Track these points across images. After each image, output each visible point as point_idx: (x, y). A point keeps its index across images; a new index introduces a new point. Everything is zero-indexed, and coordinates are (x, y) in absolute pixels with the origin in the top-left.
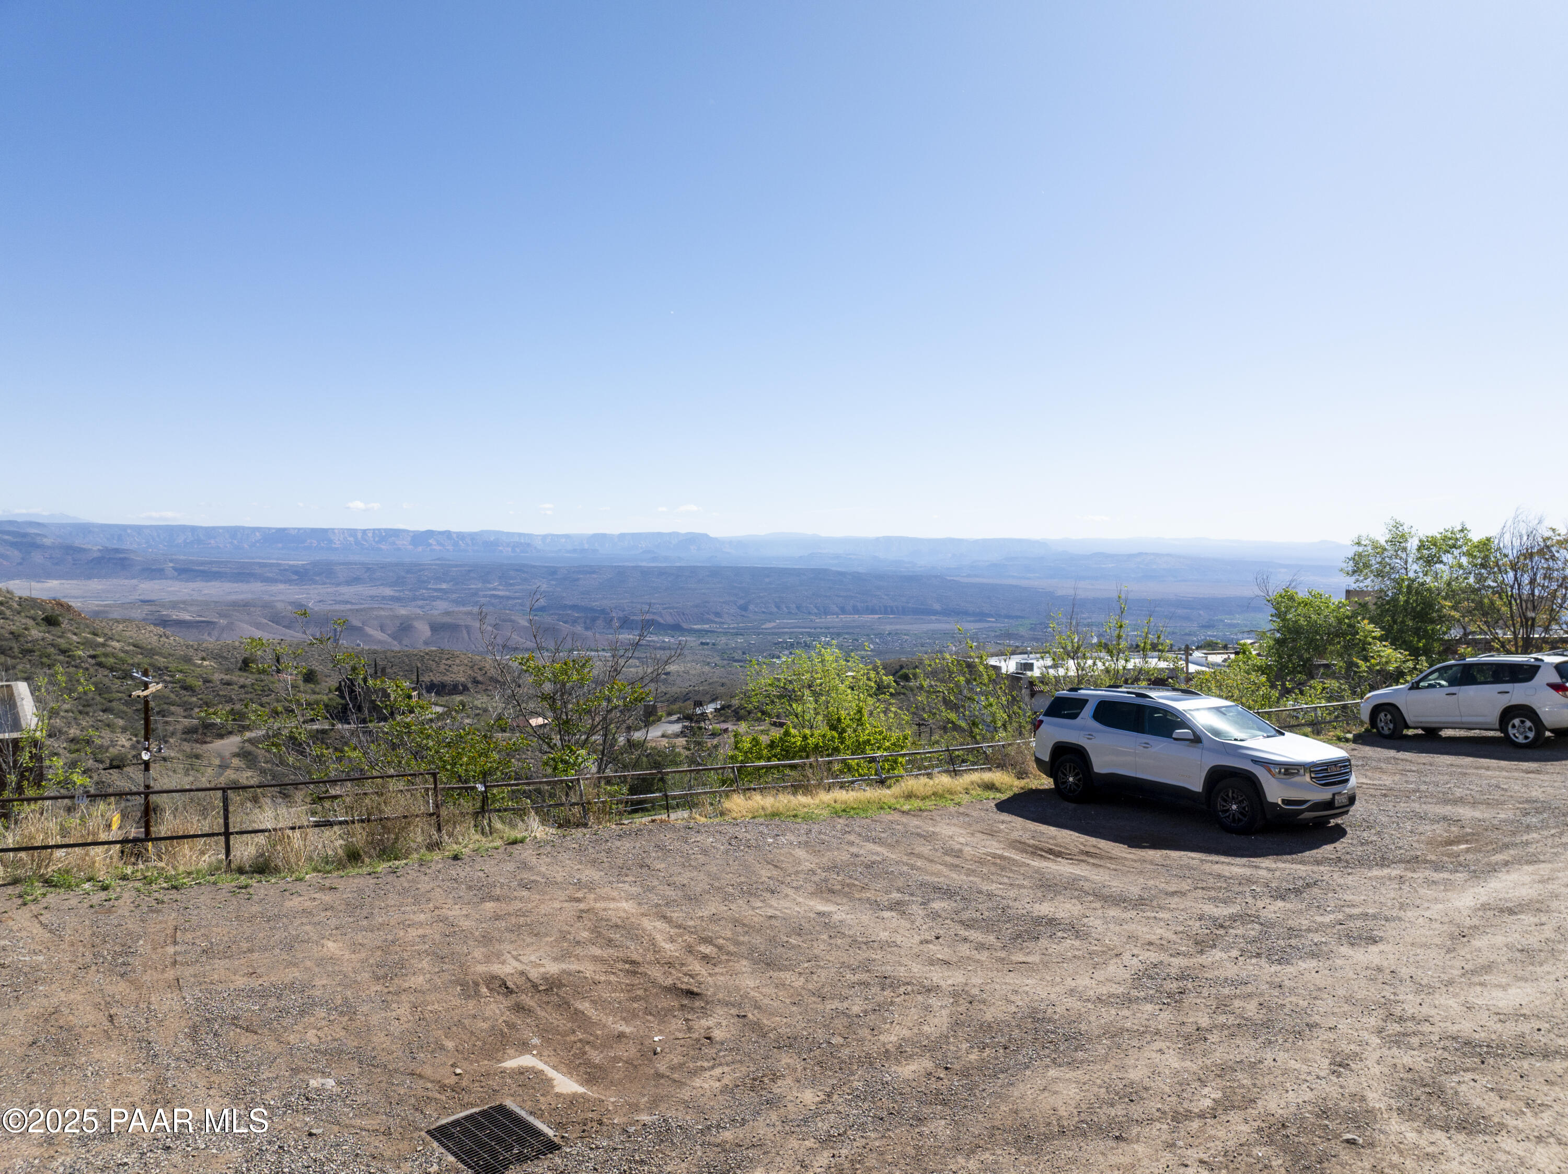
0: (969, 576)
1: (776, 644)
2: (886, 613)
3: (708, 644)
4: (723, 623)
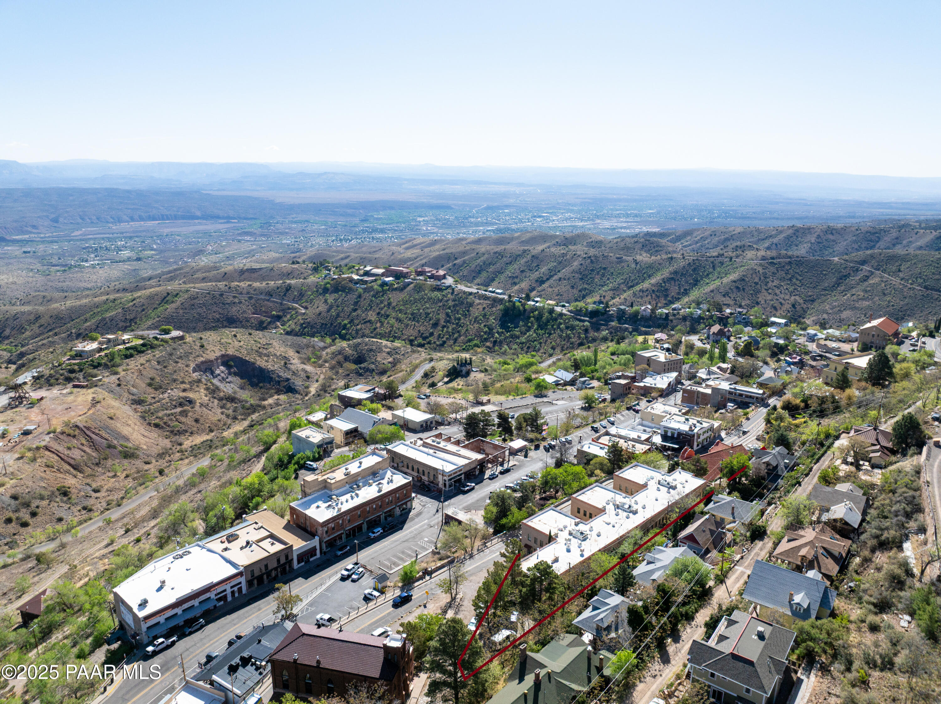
0: (218, 190)
1: (84, 249)
2: (163, 219)
3: (29, 252)
4: (40, 233)
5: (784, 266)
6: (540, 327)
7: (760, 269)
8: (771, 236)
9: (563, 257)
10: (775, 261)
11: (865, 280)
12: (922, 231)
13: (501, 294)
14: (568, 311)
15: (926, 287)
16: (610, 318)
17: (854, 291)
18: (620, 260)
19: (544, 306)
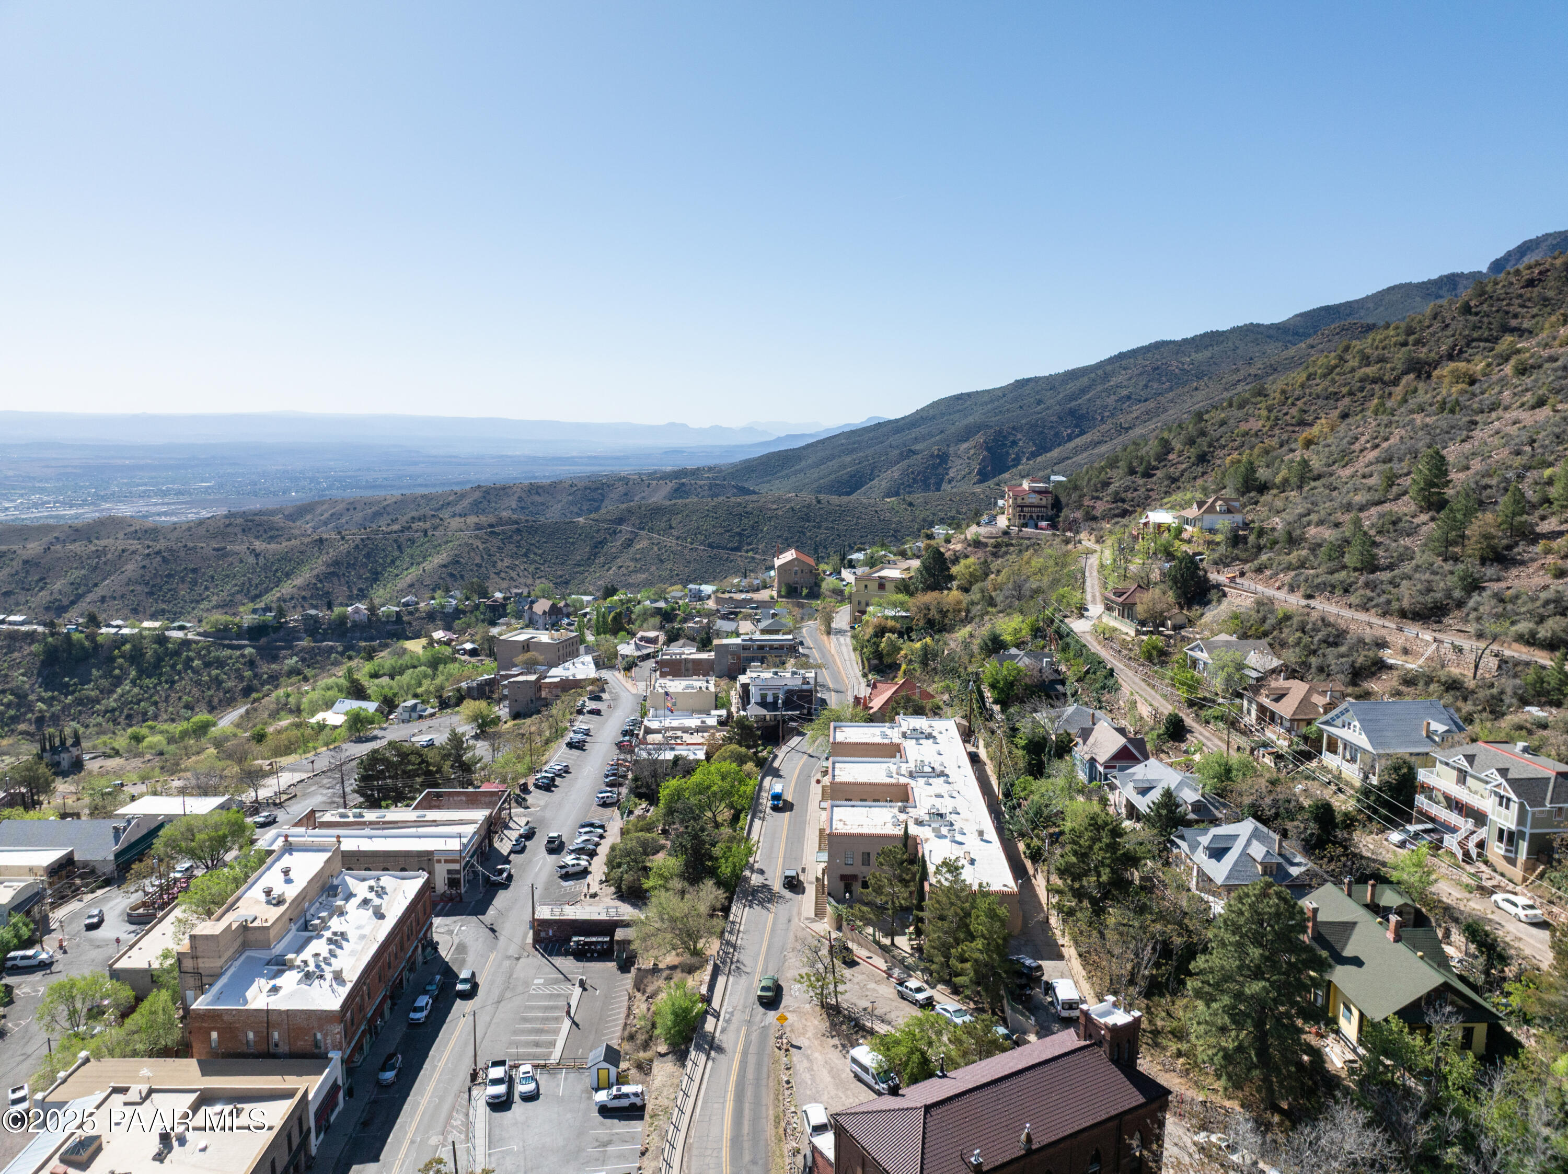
5: (511, 537)
6: (143, 673)
7: (478, 543)
8: (448, 504)
9: (99, 557)
10: (496, 529)
11: (629, 546)
12: (654, 482)
13: (22, 623)
14: (199, 634)
15: (710, 546)
16: (291, 636)
17: (619, 562)
18: (222, 553)
19: (140, 633)
